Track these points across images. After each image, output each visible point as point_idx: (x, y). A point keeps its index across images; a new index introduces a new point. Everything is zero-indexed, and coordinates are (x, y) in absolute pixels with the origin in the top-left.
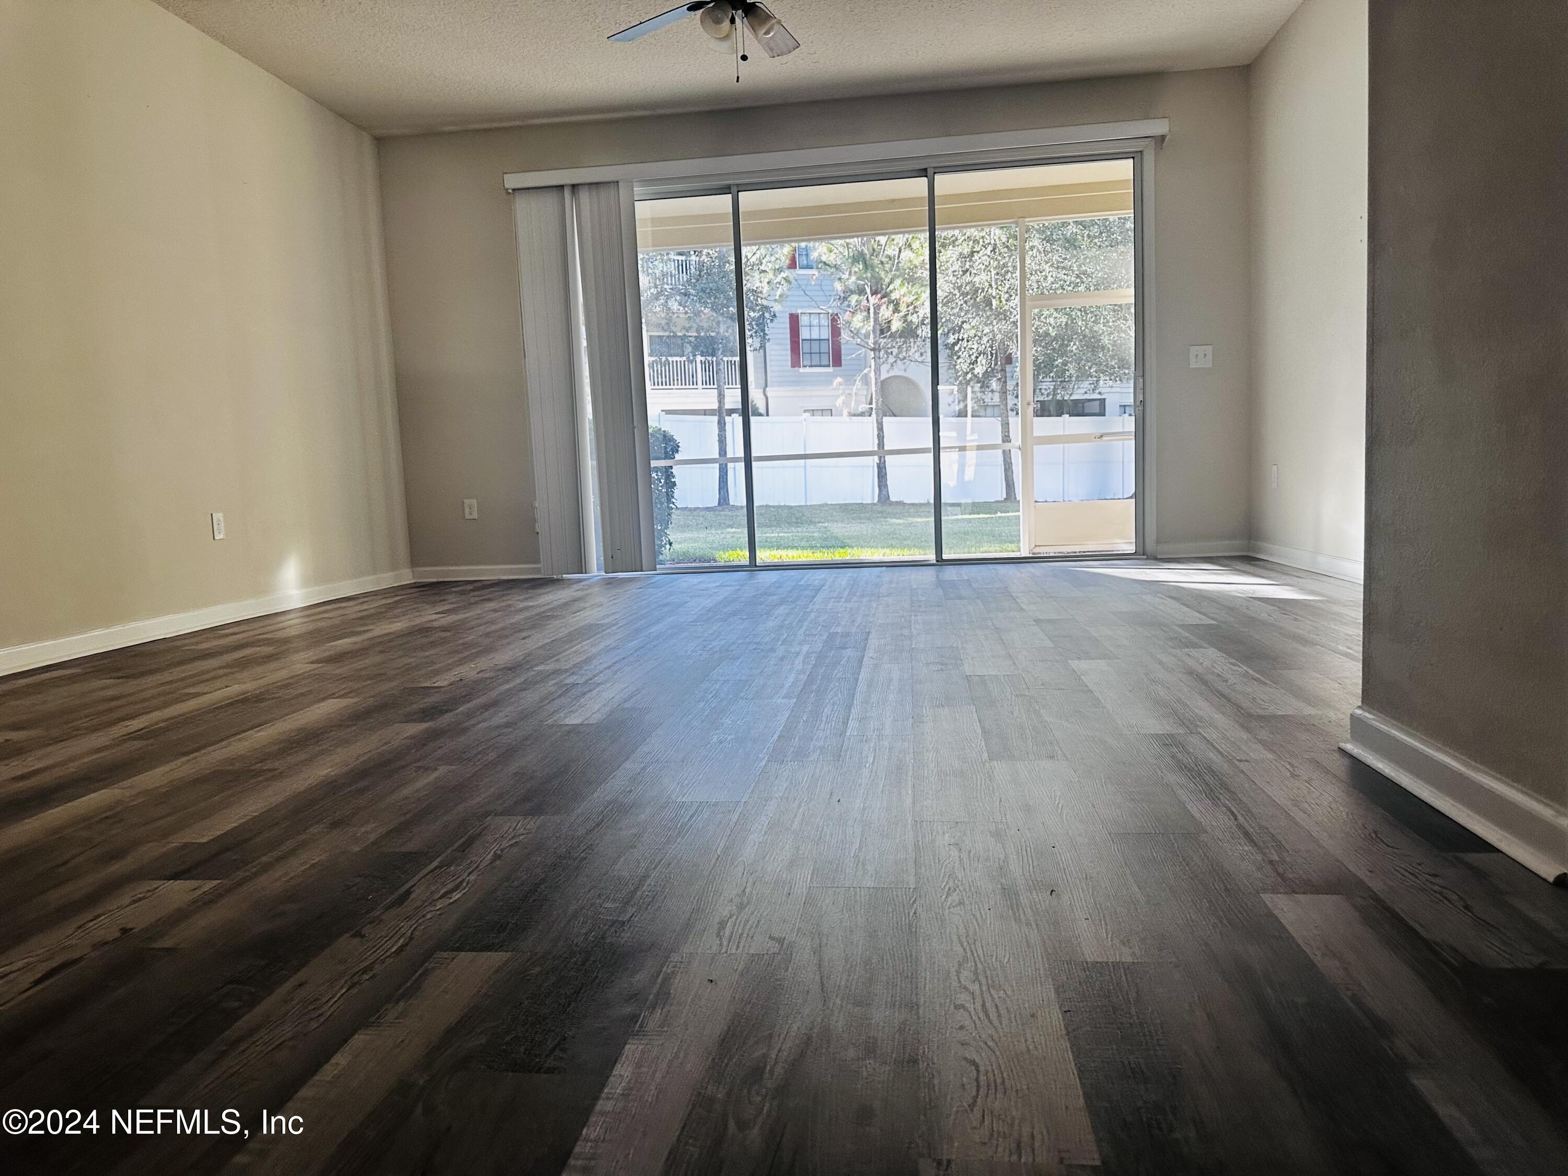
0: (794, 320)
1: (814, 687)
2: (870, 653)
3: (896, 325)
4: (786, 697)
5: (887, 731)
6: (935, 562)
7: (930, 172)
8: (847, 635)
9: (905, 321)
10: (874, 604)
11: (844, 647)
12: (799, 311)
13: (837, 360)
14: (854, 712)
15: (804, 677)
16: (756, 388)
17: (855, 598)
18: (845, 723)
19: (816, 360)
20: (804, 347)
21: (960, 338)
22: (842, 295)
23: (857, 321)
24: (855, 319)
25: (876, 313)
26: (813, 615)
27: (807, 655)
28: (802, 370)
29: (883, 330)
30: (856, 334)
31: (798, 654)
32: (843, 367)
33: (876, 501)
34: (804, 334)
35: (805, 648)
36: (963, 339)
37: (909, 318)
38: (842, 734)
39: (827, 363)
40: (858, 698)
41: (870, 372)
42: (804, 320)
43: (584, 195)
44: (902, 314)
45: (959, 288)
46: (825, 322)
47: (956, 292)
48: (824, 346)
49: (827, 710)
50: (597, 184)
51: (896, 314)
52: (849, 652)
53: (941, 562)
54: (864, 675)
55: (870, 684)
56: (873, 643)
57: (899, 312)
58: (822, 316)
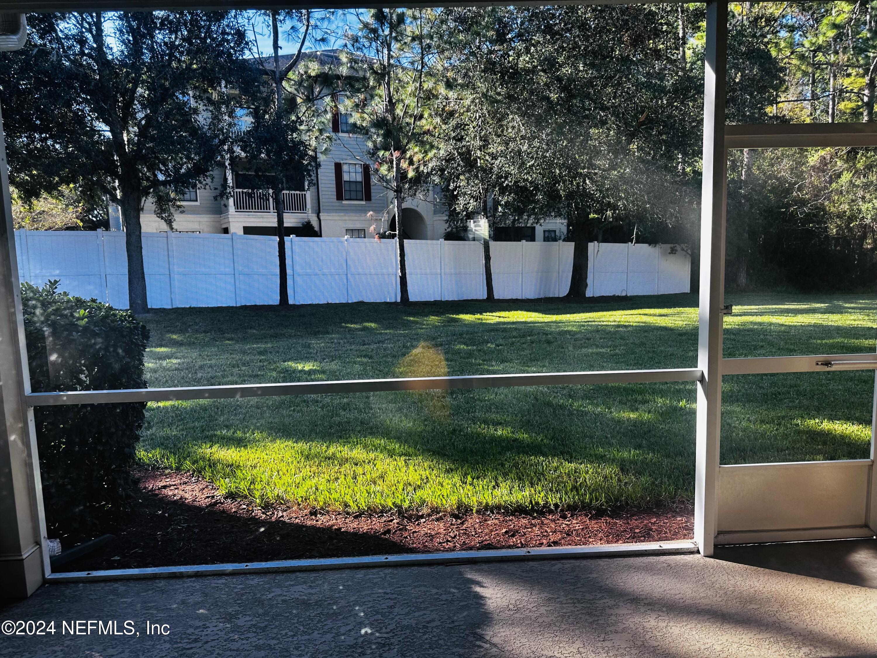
0: (338, 167)
3: (411, 174)
9: (417, 172)
12: (342, 162)
13: (368, 198)
16: (312, 213)
19: (353, 195)
20: (345, 187)
22: (372, 151)
23: (383, 169)
24: (382, 168)
25: (398, 164)
28: (344, 202)
29: (402, 176)
30: (382, 178)
32: (373, 201)
33: (399, 300)
34: (346, 177)
37: (422, 168)
39: (361, 198)
41: (394, 207)
42: (345, 168)
44: (414, 167)
45: (457, 149)
46: (360, 170)
47: (455, 152)
48: (359, 188)
51: (411, 167)
57: (413, 165)
58: (357, 166)
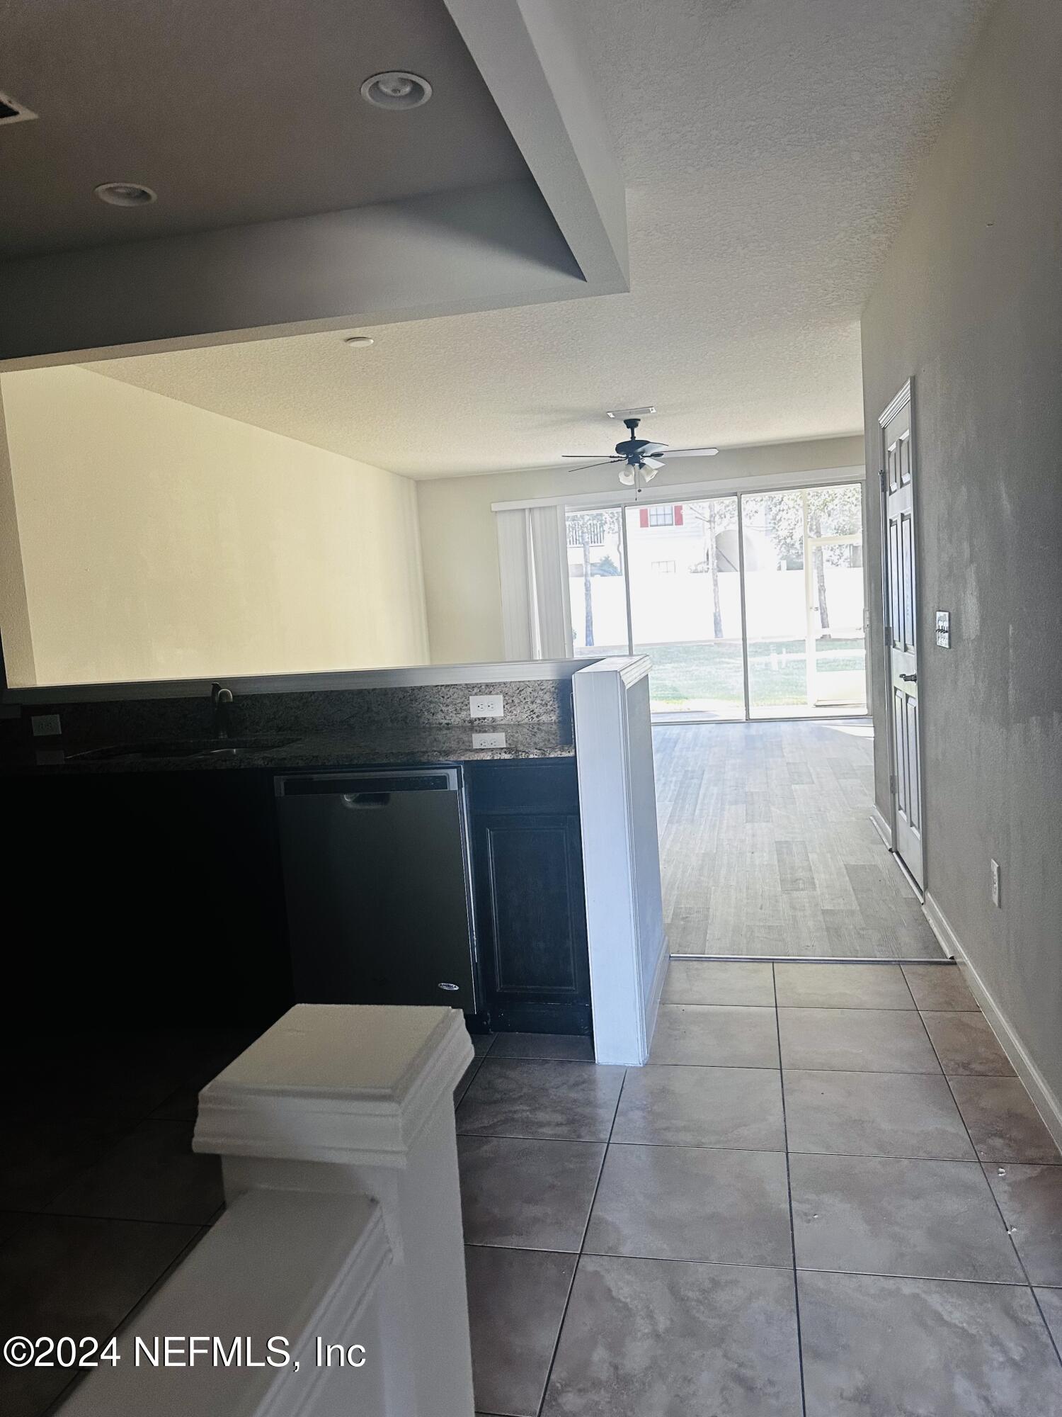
1: (681, 797)
2: (704, 782)
4: (670, 801)
5: (711, 814)
6: (744, 721)
7: (739, 494)
8: (693, 772)
10: (707, 752)
11: (692, 778)
14: (698, 807)
15: (676, 793)
17: (697, 748)
18: (695, 811)
21: (781, 509)
26: (676, 760)
27: (676, 782)
31: (671, 782)
35: (674, 779)
36: (783, 510)
38: (694, 814)
39: (671, 522)
40: (699, 801)
43: (537, 514)
49: (687, 806)
50: (544, 507)
52: (695, 781)
53: (748, 720)
54: (702, 791)
55: (705, 795)
56: (706, 776)
